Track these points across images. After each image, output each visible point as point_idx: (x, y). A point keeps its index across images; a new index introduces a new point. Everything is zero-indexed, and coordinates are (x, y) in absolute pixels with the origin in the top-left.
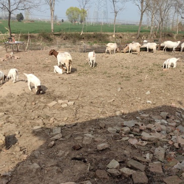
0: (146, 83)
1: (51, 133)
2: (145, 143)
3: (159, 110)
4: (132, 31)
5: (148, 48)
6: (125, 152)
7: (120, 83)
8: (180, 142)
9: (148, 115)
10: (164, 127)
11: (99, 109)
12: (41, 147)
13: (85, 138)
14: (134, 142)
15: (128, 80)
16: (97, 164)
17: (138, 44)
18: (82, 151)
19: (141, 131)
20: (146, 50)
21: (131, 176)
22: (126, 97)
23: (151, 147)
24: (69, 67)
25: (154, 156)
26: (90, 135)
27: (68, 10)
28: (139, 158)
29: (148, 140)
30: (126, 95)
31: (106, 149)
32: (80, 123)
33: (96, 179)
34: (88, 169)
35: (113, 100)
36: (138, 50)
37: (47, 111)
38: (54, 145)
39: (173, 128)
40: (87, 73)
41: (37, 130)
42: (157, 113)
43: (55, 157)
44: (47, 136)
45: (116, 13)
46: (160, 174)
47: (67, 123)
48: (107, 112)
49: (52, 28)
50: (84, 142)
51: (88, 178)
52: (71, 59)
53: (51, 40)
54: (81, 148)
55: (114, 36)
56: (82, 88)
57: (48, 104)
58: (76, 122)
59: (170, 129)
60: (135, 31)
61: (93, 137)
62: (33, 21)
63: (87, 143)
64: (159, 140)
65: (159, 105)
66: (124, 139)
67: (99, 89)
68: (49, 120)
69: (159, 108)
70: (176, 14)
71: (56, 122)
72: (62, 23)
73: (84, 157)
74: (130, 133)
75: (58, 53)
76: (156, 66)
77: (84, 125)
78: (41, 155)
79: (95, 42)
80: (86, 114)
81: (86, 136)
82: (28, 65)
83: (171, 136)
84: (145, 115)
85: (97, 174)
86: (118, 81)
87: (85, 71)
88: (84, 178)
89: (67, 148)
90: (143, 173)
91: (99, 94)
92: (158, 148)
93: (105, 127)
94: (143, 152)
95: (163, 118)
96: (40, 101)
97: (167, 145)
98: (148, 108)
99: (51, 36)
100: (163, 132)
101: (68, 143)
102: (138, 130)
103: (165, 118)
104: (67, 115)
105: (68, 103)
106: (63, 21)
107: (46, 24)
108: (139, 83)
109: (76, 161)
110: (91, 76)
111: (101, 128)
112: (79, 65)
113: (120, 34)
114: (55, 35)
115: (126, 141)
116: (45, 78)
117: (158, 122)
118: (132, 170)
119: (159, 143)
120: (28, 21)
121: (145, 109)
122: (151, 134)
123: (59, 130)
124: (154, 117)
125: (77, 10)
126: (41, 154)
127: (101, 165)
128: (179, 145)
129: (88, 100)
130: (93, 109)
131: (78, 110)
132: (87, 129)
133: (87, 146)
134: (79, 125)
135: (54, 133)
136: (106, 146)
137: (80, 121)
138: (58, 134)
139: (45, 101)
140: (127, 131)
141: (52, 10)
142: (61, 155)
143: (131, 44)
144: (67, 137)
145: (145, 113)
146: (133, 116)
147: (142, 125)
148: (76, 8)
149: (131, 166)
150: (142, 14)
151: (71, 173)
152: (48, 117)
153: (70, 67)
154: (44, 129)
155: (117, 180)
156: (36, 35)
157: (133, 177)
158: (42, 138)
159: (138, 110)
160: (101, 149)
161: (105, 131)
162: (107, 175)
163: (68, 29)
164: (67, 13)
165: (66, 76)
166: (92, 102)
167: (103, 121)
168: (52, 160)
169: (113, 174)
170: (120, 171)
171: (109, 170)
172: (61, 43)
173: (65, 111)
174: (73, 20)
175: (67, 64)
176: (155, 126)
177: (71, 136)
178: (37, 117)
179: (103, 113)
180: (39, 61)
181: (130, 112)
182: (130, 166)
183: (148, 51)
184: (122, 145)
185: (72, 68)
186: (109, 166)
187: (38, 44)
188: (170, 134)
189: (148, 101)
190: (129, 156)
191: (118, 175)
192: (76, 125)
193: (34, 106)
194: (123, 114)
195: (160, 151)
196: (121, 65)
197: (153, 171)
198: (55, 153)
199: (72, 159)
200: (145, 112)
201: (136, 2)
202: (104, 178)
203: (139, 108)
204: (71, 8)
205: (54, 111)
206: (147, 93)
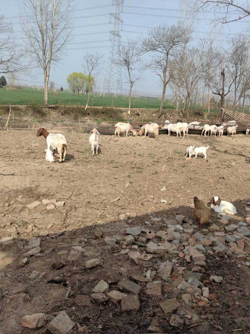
0: (162, 176)
1: (26, 247)
2: (149, 257)
3: (175, 213)
4: (152, 107)
5: (169, 130)
6: (122, 269)
7: (129, 176)
8: (192, 254)
9: (159, 219)
10: (177, 235)
11: (98, 212)
12: (8, 266)
13: (72, 252)
14: (135, 255)
15: (140, 172)
16: (80, 288)
17: (156, 125)
18: (64, 270)
19: (148, 240)
20: (167, 133)
21: (119, 302)
22: (135, 194)
23: (156, 262)
24: (63, 154)
25: (157, 273)
26: (80, 248)
27: (70, 76)
28: (136, 277)
29: (154, 253)
30: (136, 191)
31: (97, 266)
32: (69, 232)
33: (74, 308)
34: (67, 295)
35: (117, 199)
36: (157, 132)
37: (25, 214)
38: (27, 263)
39: (188, 236)
40: (86, 162)
41: (6, 243)
42: (172, 216)
43: (25, 280)
44: (20, 250)
45: (132, 83)
46: (157, 296)
47: (51, 232)
48: (108, 216)
49: (46, 99)
50: (69, 258)
51: (64, 307)
52: (65, 143)
53: (43, 115)
54: (64, 266)
55: (129, 112)
56: (78, 183)
57: (28, 206)
58: (64, 230)
59: (185, 236)
60: (156, 107)
61: (83, 250)
62: (19, 88)
63: (73, 259)
64: (167, 252)
65: (175, 205)
66: (123, 252)
67: (101, 185)
68: (26, 228)
69: (175, 210)
70: (207, 88)
71: (36, 230)
72: (61, 92)
73: (65, 278)
74: (134, 244)
75: (48, 134)
76: (177, 154)
77: (74, 234)
78: (7, 278)
79: (104, 120)
80: (79, 219)
81: (73, 249)
82: (6, 150)
83: (184, 246)
84: (156, 219)
85: (76, 302)
86: (127, 174)
87: (84, 159)
88: (59, 307)
89: (45, 267)
90: (136, 297)
91: (100, 191)
92: (165, 263)
93: (102, 237)
94: (145, 269)
95: (178, 223)
96: (17, 201)
97: (177, 258)
98: (161, 209)
99: (44, 110)
100: (175, 241)
101: (48, 260)
102: (144, 239)
103: (181, 222)
104: (53, 221)
105: (57, 204)
106: (62, 89)
107: (39, 92)
108: (154, 176)
109: (54, 285)
110: (91, 166)
111: (97, 238)
112: (78, 151)
113: (137, 110)
114: (50, 108)
115: (125, 254)
116: (27, 168)
117: (171, 228)
118: (123, 294)
119: (166, 256)
120: (14, 87)
121: (157, 210)
122: (160, 244)
123: (37, 242)
124: (167, 222)
125: (81, 76)
126: (6, 276)
127: (85, 289)
128: (191, 258)
129: (84, 199)
130: (90, 211)
131: (69, 214)
132: (78, 239)
133: (73, 263)
134: (67, 234)
135: (29, 247)
136: (97, 263)
137: (69, 229)
138: (35, 247)
139: (24, 200)
140: (130, 241)
141: (47, 76)
142: (34, 277)
143: (147, 125)
144: (47, 252)
145: (157, 216)
146: (141, 220)
147: (150, 232)
148: (81, 73)
149: (123, 288)
150: (165, 86)
151: (43, 302)
152: (25, 224)
153: (65, 154)
154: (16, 241)
155: (102, 308)
156: (23, 107)
157: (122, 303)
158: (12, 254)
159: (149, 212)
160: (90, 266)
161: (101, 242)
162: (89, 302)
163: (68, 100)
164: (68, 79)
165: (58, 166)
166: (89, 202)
167: (102, 228)
168: (20, 285)
169: (98, 300)
170: (107, 296)
171: (93, 295)
172: (57, 119)
173: (50, 215)
174: (76, 88)
175: (60, 150)
176: (167, 234)
177: (54, 250)
178: (9, 224)
179: (102, 217)
180: (23, 144)
181: (139, 215)
182: (121, 288)
183: (169, 134)
184: (120, 260)
185: (67, 155)
186: (96, 289)
187: (25, 119)
188: (183, 244)
189: (162, 201)
190: (126, 274)
191: (103, 300)
192: (63, 234)
193: (7, 208)
194: (129, 218)
195: (165, 267)
196: (133, 152)
197: (150, 293)
198: (27, 275)
199: (49, 282)
200: (157, 214)
201: (158, 71)
202: (85, 306)
203: (151, 209)
204: (74, 74)
205: (35, 215)
206: (162, 190)
